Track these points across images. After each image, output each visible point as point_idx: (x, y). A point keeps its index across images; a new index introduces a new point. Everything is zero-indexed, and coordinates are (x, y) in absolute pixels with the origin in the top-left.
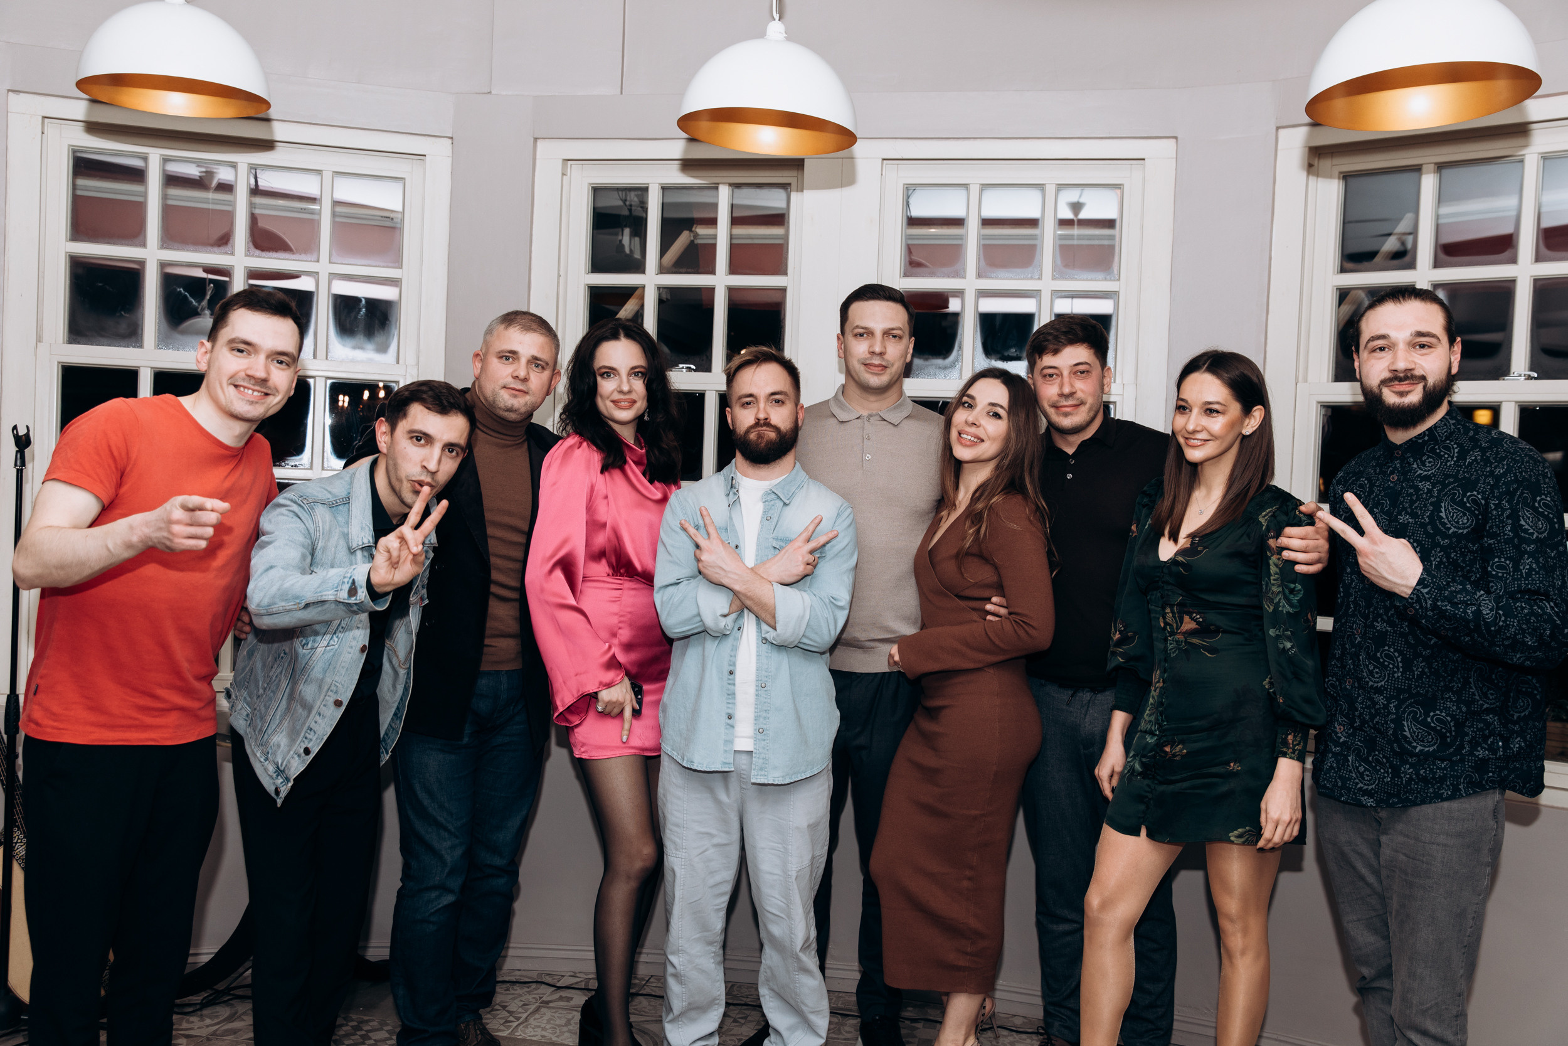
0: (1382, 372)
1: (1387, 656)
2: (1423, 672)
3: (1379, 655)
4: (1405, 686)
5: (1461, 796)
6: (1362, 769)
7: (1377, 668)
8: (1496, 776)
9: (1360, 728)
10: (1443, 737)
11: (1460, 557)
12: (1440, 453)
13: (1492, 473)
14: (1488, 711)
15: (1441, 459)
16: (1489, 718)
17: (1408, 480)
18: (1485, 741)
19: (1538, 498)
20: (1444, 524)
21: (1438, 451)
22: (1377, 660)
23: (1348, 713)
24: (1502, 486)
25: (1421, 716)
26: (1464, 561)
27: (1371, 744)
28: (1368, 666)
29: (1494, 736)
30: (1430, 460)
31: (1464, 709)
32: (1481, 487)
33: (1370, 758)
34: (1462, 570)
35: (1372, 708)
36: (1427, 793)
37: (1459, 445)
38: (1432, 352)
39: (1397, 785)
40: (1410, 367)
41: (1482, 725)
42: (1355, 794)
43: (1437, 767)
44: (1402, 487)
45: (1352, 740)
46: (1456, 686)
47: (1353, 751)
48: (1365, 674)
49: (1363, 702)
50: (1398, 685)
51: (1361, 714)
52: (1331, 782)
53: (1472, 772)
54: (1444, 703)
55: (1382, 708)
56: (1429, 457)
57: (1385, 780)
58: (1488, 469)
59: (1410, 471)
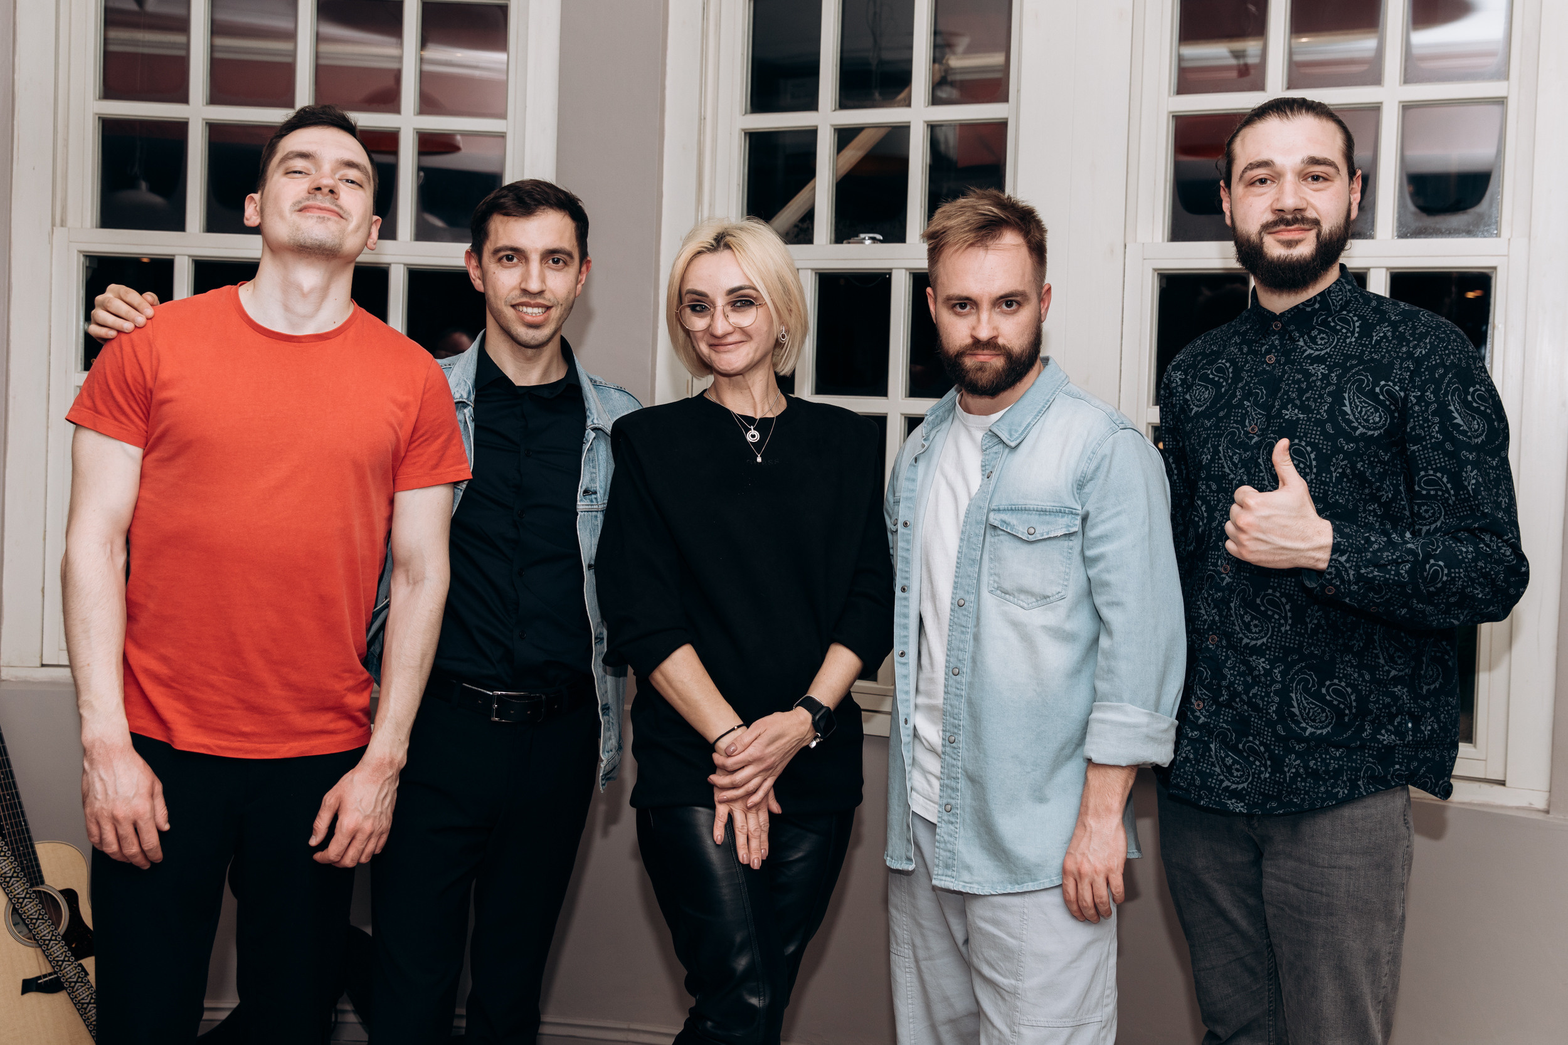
0: (1264, 212)
1: (1272, 602)
2: (1319, 626)
3: (1258, 601)
4: (1294, 644)
5: (1361, 797)
7: (1256, 618)
8: (1404, 768)
9: (1229, 705)
10: (1340, 715)
11: (1368, 468)
13: (1410, 355)
14: (1396, 681)
15: (1337, 335)
16: (1397, 690)
17: (1293, 362)
18: (1391, 722)
19: (1471, 390)
20: (1348, 422)
22: (1256, 607)
24: (1424, 372)
25: (1313, 686)
26: (1373, 474)
27: (1242, 726)
28: (1242, 617)
29: (1402, 715)
30: (1322, 335)
31: (1367, 677)
32: (1396, 373)
34: (1370, 487)
35: (1248, 675)
36: (1317, 793)
37: (1360, 318)
38: (1327, 186)
39: (1278, 783)
40: (1301, 207)
41: (1389, 700)
43: (1331, 756)
44: (1284, 371)
45: (1215, 720)
46: (1357, 645)
47: (1217, 736)
48: (1237, 628)
50: (1285, 642)
51: (1231, 684)
52: (1185, 779)
53: (1374, 763)
54: (1344, 669)
55: (1262, 675)
56: (1320, 332)
57: (1262, 776)
58: (1404, 349)
59: (1295, 350)
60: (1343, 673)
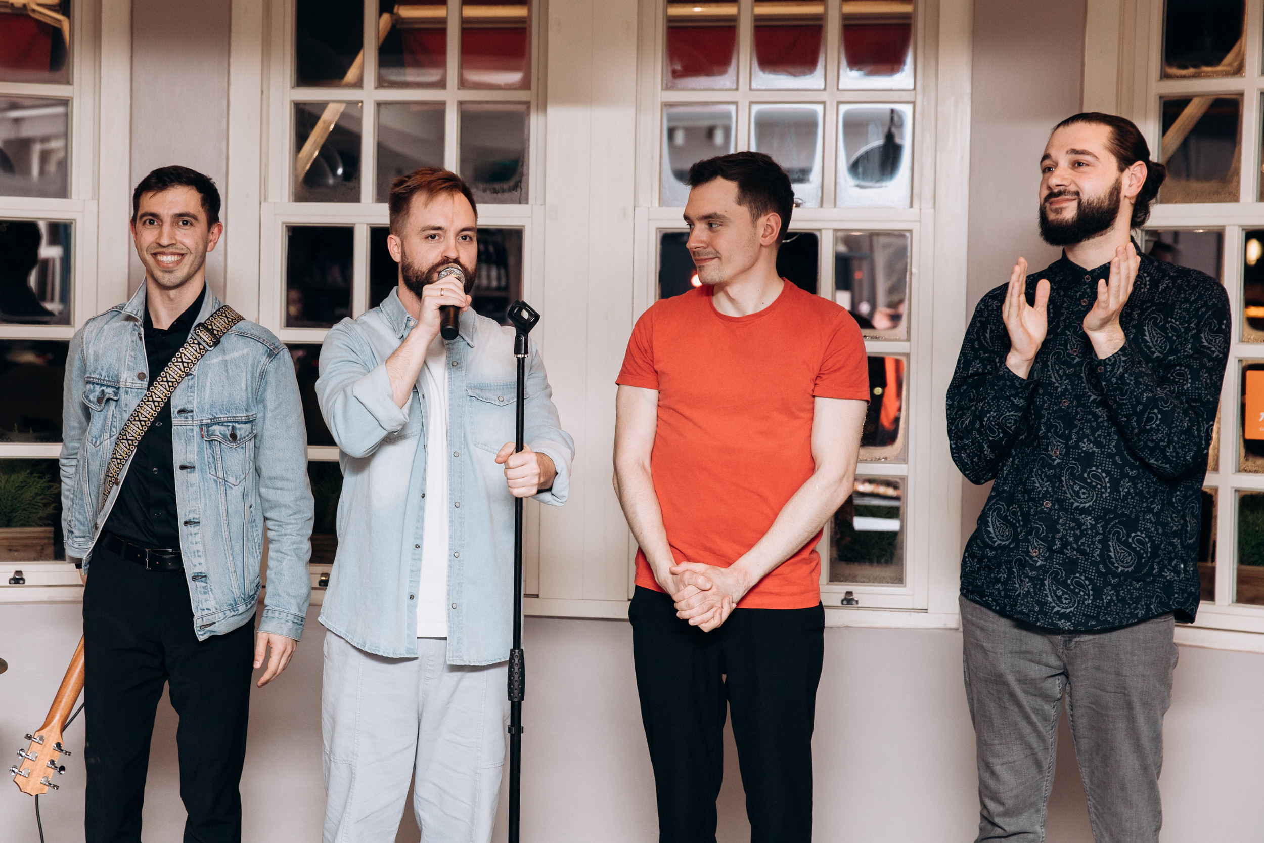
1: (1094, 476)
2: (1128, 493)
4: (1112, 506)
6: (1059, 593)
7: (1084, 488)
9: (1061, 551)
10: (1140, 557)
23: (1046, 536)
25: (1124, 536)
28: (1072, 487)
33: (1069, 581)
35: (1077, 529)
39: (1097, 607)
41: (1171, 548)
42: (1051, 618)
43: (1134, 587)
45: (1049, 563)
46: (1157, 507)
47: (1051, 575)
48: (1069, 496)
49: (1066, 523)
50: (1105, 505)
51: (1064, 536)
54: (1144, 524)
55: (1089, 529)
57: (1086, 602)
60: (1144, 527)
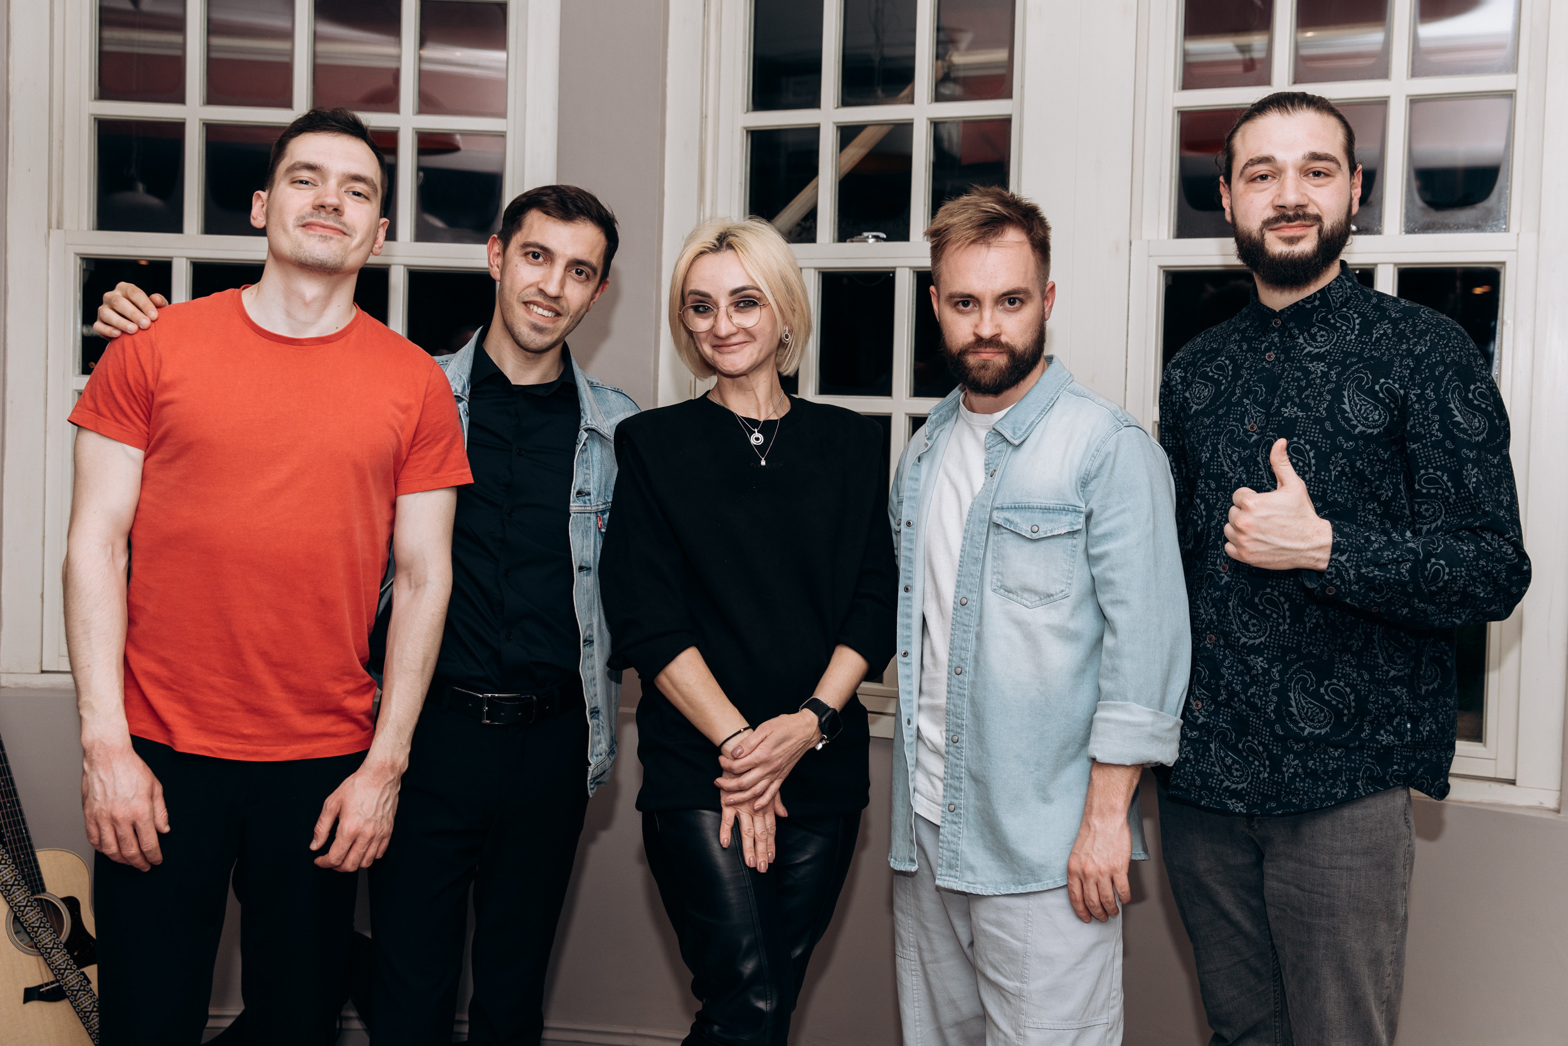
0: (1265, 209)
1: (1270, 601)
2: (1317, 625)
3: (1257, 600)
4: (1293, 643)
5: (1360, 798)
6: (1229, 761)
7: (1255, 618)
8: (1402, 769)
9: (1227, 704)
10: (1339, 714)
11: (1367, 467)
12: (1335, 324)
13: (1410, 352)
14: (1396, 681)
15: (1337, 332)
16: (1396, 690)
17: (1292, 360)
18: (1390, 723)
19: (1472, 387)
20: (1348, 420)
21: (1332, 321)
22: (1254, 606)
23: (1209, 682)
24: (1424, 370)
25: (1312, 685)
26: (1372, 473)
27: (1241, 725)
28: (1240, 616)
29: (1401, 715)
30: (1322, 333)
31: (1366, 677)
32: (1396, 371)
33: (1240, 746)
34: (1370, 486)
35: (1246, 674)
36: (1316, 794)
37: (1360, 315)
38: (1330, 182)
39: (1277, 783)
40: (1302, 203)
41: (1388, 700)
42: (1219, 795)
43: (1329, 756)
44: (1284, 369)
45: (1214, 720)
46: (1356, 645)
47: (1217, 736)
48: (1235, 627)
49: (1233, 665)
50: (1284, 641)
51: (1230, 683)
52: (1187, 779)
53: (1373, 764)
54: (1343, 669)
55: (1261, 674)
56: (1320, 329)
57: (1261, 776)
58: (1404, 346)
59: (1294, 347)
60: (1342, 673)
